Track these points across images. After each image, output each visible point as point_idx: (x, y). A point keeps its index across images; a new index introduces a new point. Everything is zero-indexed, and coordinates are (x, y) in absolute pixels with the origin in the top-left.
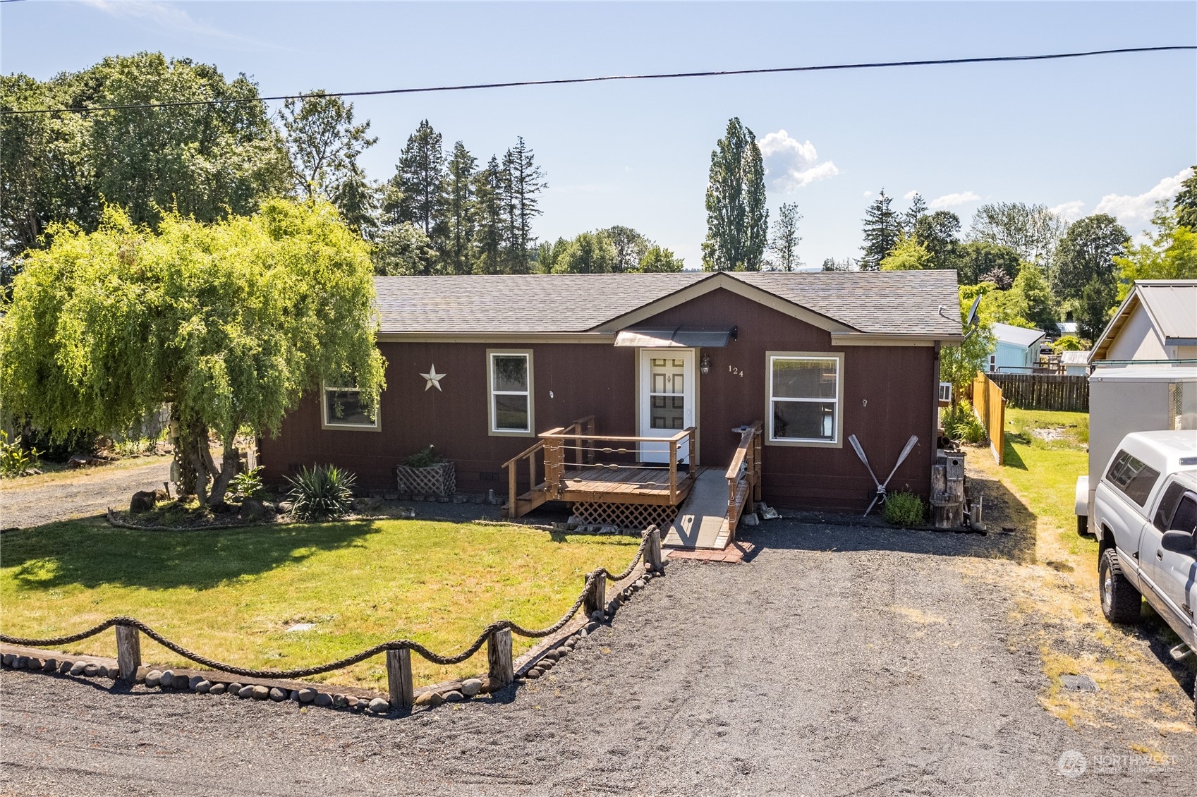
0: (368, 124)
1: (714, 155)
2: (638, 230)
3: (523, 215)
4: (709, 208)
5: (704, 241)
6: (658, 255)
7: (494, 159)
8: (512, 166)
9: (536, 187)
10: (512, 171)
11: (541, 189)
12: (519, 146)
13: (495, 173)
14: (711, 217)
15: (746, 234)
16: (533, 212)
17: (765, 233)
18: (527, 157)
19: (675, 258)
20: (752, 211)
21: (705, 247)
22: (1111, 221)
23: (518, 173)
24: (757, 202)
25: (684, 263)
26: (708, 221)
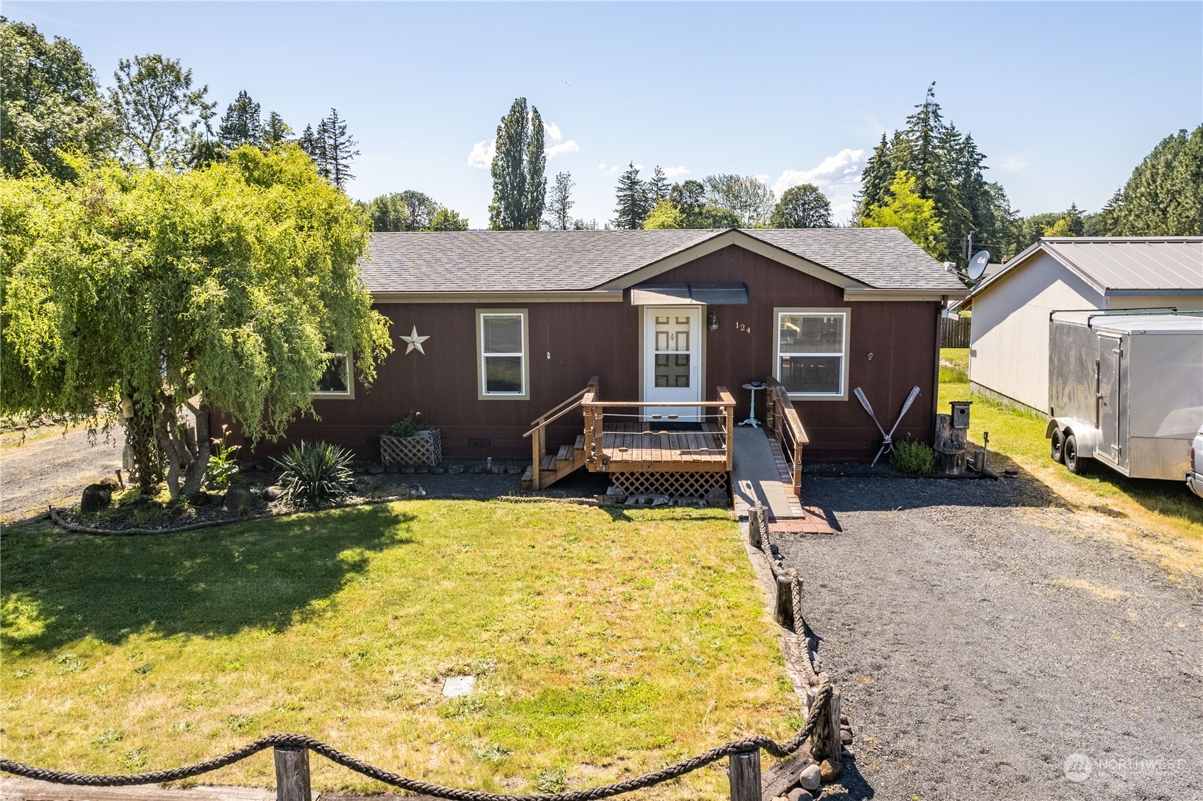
0: (205, 90)
1: (499, 129)
2: (427, 194)
3: (337, 179)
4: (495, 175)
5: (491, 204)
6: (446, 215)
7: (309, 128)
8: (326, 134)
9: (349, 154)
10: (327, 140)
11: (354, 156)
12: (332, 117)
13: (310, 141)
14: (496, 183)
15: (527, 198)
16: (346, 177)
17: (543, 197)
18: (340, 127)
19: (460, 218)
20: (532, 178)
21: (492, 209)
22: (814, 190)
23: (332, 142)
24: (537, 170)
25: (468, 222)
26: (494, 187)
